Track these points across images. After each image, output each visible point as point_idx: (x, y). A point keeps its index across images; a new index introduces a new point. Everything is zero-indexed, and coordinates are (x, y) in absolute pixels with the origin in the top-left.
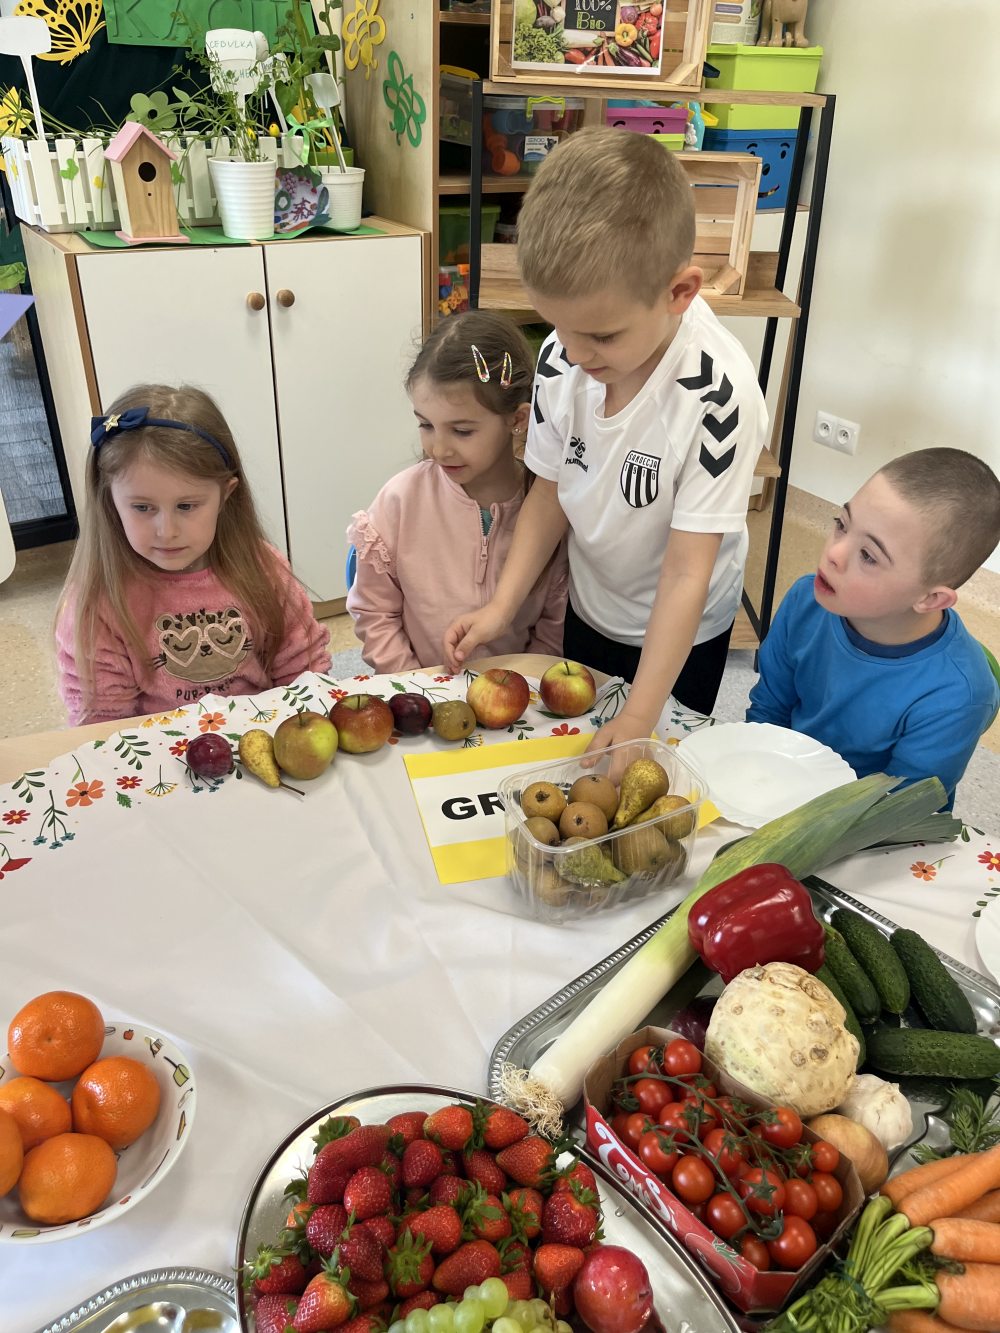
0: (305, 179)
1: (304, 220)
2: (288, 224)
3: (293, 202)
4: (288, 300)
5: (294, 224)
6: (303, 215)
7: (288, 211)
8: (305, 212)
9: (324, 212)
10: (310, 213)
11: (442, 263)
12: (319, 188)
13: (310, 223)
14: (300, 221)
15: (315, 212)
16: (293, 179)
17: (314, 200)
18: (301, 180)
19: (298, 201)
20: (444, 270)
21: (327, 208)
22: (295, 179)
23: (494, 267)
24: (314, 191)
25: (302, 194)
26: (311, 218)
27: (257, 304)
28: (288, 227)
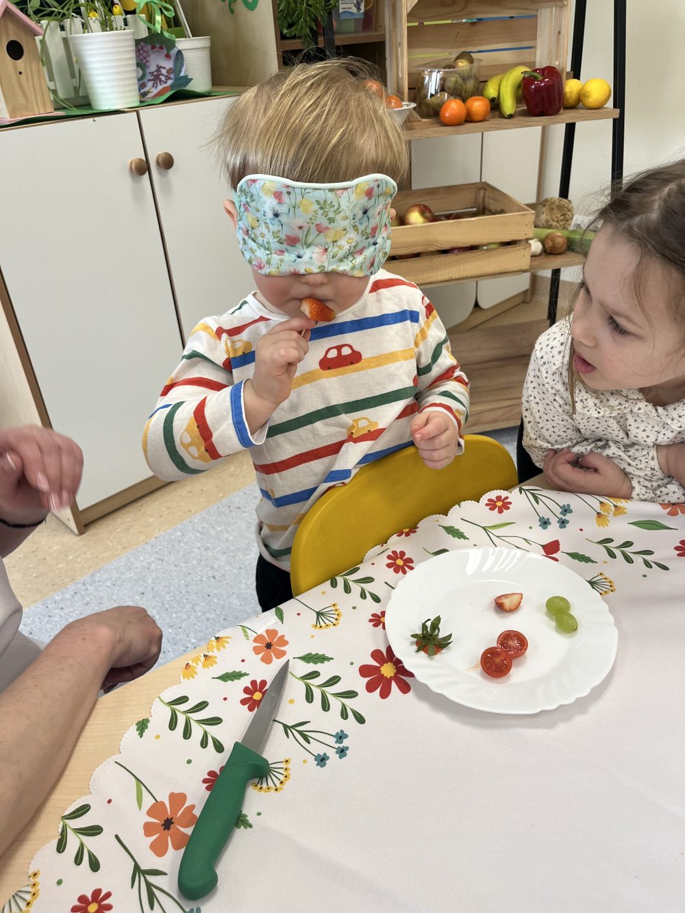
0: (158, 46)
1: (164, 85)
2: (149, 92)
3: (148, 71)
4: (167, 163)
5: (155, 91)
6: (161, 81)
7: (145, 80)
8: (163, 78)
9: (182, 74)
10: (168, 78)
12: (173, 53)
13: (172, 87)
14: (160, 87)
15: (172, 76)
16: (145, 49)
17: (169, 64)
18: (153, 47)
19: (153, 68)
21: (183, 70)
22: (148, 47)
24: (168, 56)
25: (158, 61)
26: (170, 82)
27: (139, 170)
28: (150, 95)
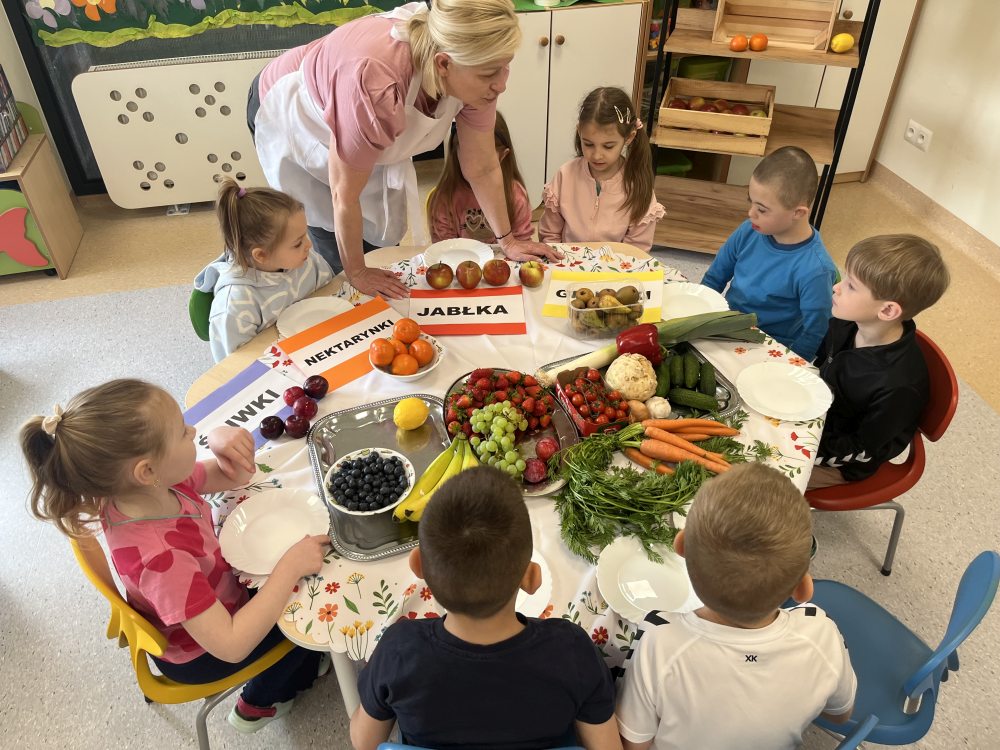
4: (561, 41)
11: (653, 18)
20: (655, 22)
23: (684, 22)
27: (544, 43)
